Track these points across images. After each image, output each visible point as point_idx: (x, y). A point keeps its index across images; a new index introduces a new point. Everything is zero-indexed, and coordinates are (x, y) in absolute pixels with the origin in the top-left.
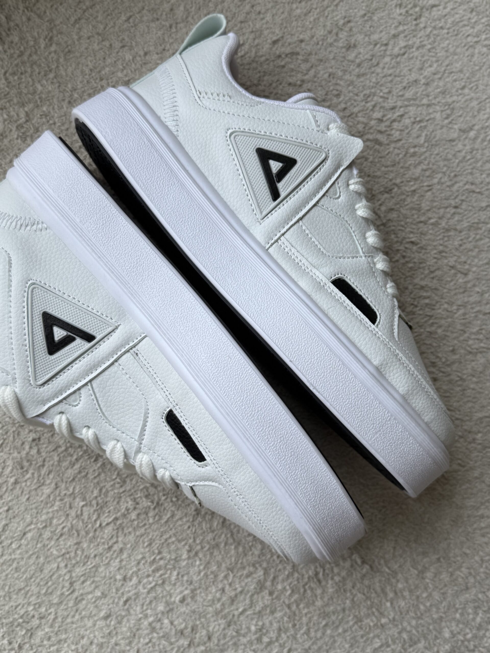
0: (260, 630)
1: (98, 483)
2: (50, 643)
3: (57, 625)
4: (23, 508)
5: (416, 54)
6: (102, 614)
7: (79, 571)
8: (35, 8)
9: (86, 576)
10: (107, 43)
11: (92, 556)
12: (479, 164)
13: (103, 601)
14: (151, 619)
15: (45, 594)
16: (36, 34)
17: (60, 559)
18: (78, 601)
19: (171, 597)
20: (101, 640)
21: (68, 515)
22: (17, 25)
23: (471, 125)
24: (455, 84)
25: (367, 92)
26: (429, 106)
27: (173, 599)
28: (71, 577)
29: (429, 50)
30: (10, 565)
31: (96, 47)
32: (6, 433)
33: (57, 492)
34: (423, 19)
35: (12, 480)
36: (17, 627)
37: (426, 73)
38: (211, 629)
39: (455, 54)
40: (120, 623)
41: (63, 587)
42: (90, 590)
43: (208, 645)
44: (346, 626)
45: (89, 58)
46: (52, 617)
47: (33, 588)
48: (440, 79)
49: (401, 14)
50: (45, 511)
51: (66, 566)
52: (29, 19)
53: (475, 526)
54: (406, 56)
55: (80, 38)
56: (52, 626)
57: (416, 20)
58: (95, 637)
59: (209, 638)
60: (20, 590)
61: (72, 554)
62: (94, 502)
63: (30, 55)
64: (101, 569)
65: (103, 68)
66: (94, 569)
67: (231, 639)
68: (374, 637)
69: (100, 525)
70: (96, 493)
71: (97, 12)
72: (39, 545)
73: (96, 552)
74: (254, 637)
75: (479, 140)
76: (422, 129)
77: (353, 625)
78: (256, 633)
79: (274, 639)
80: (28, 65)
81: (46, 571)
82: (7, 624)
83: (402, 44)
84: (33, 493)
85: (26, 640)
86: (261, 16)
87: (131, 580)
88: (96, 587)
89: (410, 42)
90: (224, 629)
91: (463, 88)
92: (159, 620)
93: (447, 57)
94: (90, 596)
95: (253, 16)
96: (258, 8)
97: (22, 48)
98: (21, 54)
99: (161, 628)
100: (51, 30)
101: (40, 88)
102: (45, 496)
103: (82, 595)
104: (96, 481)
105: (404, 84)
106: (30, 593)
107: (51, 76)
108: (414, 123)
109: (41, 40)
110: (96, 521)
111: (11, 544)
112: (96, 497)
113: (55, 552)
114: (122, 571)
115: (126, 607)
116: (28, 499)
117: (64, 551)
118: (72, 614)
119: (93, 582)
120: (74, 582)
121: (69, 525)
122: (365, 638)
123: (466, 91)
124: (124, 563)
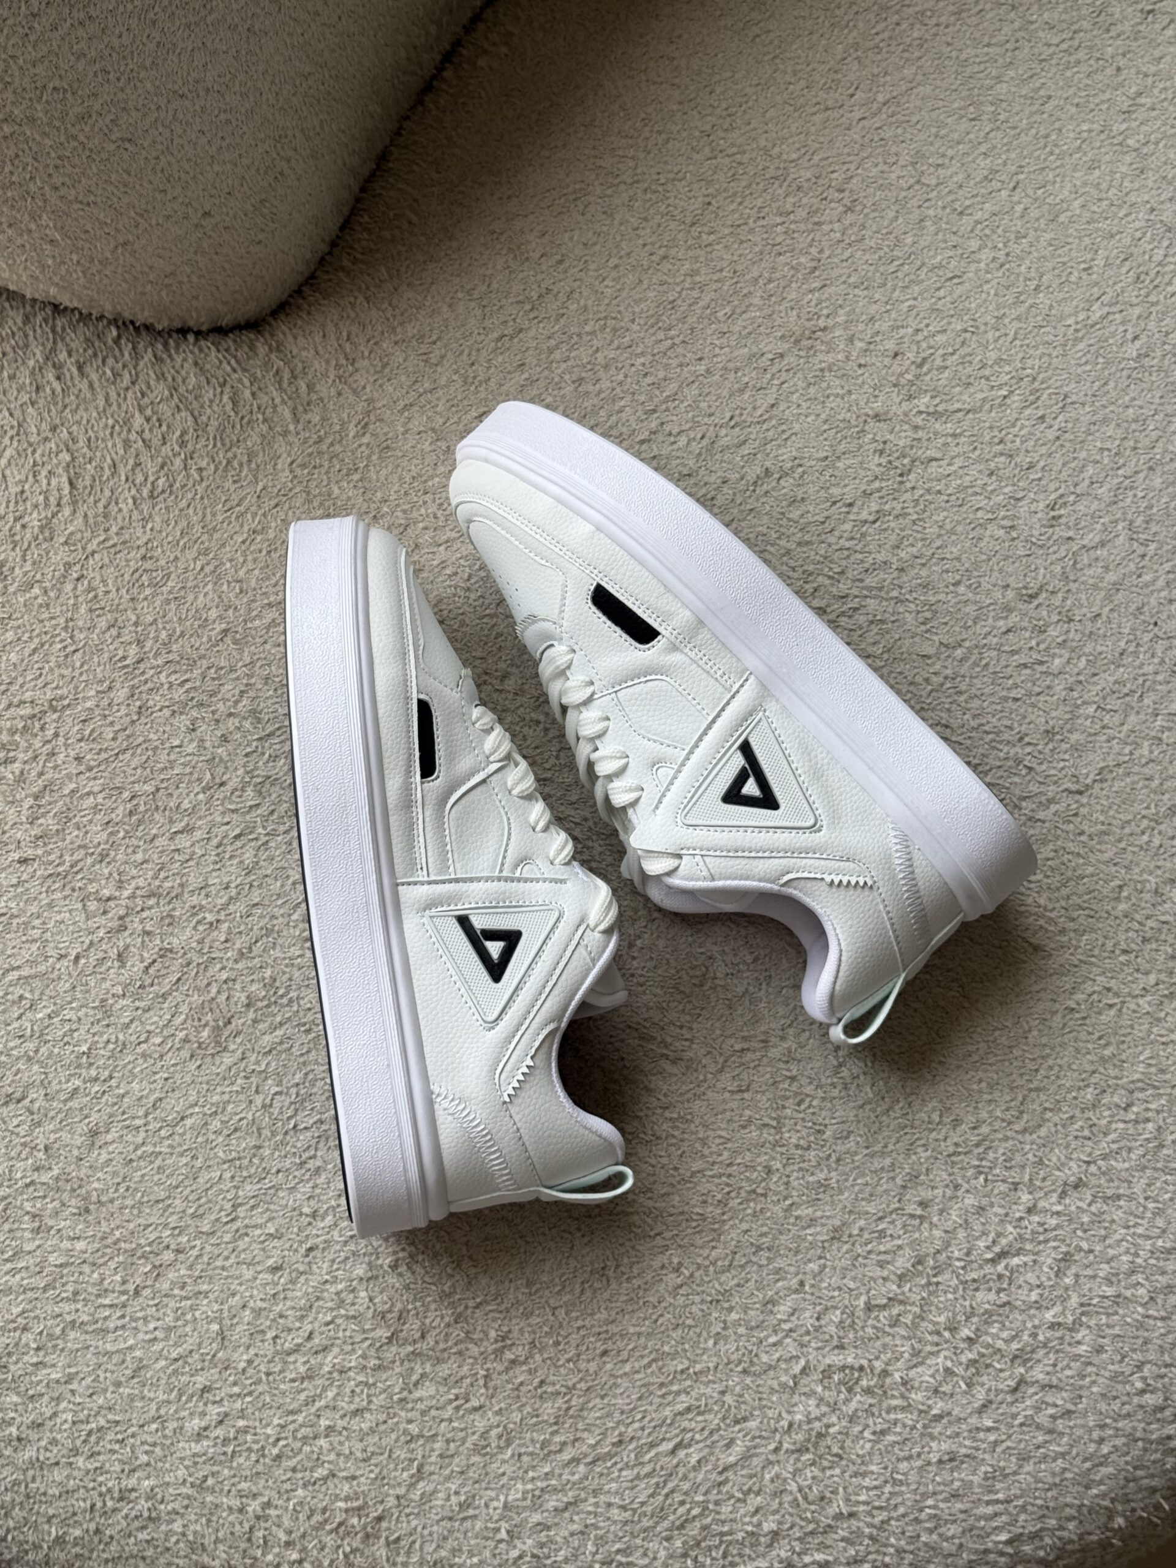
0: (504, 1339)
1: (304, 1063)
2: (183, 1293)
3: (199, 1267)
4: (188, 1079)
5: (892, 524)
6: (270, 1262)
7: (249, 1189)
8: (351, 380)
9: (257, 1200)
10: (443, 445)
11: (274, 1170)
12: (962, 698)
13: (276, 1243)
14: (340, 1287)
15: (194, 1216)
16: (345, 416)
17: (225, 1166)
18: (239, 1235)
19: (378, 1258)
20: (260, 1304)
21: (251, 1102)
22: (321, 399)
23: (959, 638)
24: (945, 576)
25: (811, 568)
26: (899, 601)
27: (380, 1262)
28: (236, 1197)
29: (914, 522)
30: (151, 1162)
31: (427, 447)
32: (188, 964)
33: (243, 1065)
34: (912, 477)
35: (182, 1035)
36: (139, 1258)
37: (903, 554)
38: (427, 1321)
39: (952, 532)
40: (293, 1282)
41: (221, 1210)
42: (259, 1221)
43: (418, 1345)
44: (637, 1365)
45: (415, 461)
46: (195, 1252)
47: (177, 1202)
48: (924, 565)
49: (880, 465)
50: (219, 1089)
51: (233, 1177)
52: (339, 394)
53: (869, 1247)
54: (878, 524)
55: (406, 431)
56: (191, 1268)
57: (901, 475)
58: (251, 1297)
59: (423, 1337)
60: (157, 1202)
61: (246, 1162)
62: (294, 1091)
63: (332, 444)
64: (281, 1194)
65: (432, 477)
66: (272, 1191)
67: (456, 1344)
68: (678, 1393)
69: (295, 1126)
70: (298, 1077)
71: (438, 399)
72: (200, 1140)
73: (280, 1166)
74: (491, 1349)
75: (970, 662)
76: (882, 633)
77: (650, 1364)
78: (496, 1341)
79: (522, 1359)
80: (326, 457)
81: (201, 1180)
82: (126, 1251)
83: (874, 507)
84: (208, 1060)
85: (149, 1283)
86: (672, 439)
87: (323, 1219)
88: (271, 1219)
89: (887, 507)
90: (448, 1325)
91: (957, 584)
92: (353, 1291)
93: (939, 536)
94: (258, 1232)
95: (660, 437)
96: (667, 428)
97: (322, 433)
98: (320, 440)
99: (353, 1304)
100: (368, 413)
101: (336, 491)
102: (223, 1067)
103: (247, 1226)
104: (301, 1060)
105: (866, 565)
106: (171, 1210)
107: (356, 477)
108: (872, 622)
109: (352, 426)
110: (289, 1118)
111: (161, 1128)
112: (297, 1085)
113: (221, 1154)
114: (312, 1203)
115: (307, 1260)
116: (199, 1067)
117: (234, 1154)
118: (226, 1253)
119: (268, 1209)
120: (240, 1205)
121: (250, 1117)
122: (664, 1390)
123: (962, 589)
124: (318, 1191)
